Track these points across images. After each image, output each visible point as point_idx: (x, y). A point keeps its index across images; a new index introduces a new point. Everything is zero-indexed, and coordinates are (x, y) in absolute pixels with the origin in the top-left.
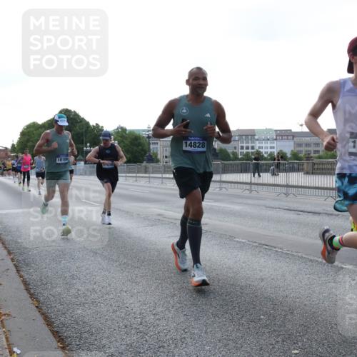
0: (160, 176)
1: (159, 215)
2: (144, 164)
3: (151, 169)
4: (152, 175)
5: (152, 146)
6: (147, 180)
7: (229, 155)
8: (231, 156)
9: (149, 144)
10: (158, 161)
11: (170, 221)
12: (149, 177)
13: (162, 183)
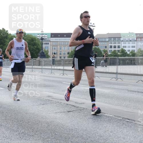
0: (50, 67)
1: (49, 96)
2: (38, 59)
3: (43, 63)
4: (43, 67)
5: (44, 46)
6: (40, 70)
7: (101, 53)
8: (103, 53)
9: (42, 44)
10: (48, 57)
11: (57, 101)
12: (42, 69)
13: (51, 73)
